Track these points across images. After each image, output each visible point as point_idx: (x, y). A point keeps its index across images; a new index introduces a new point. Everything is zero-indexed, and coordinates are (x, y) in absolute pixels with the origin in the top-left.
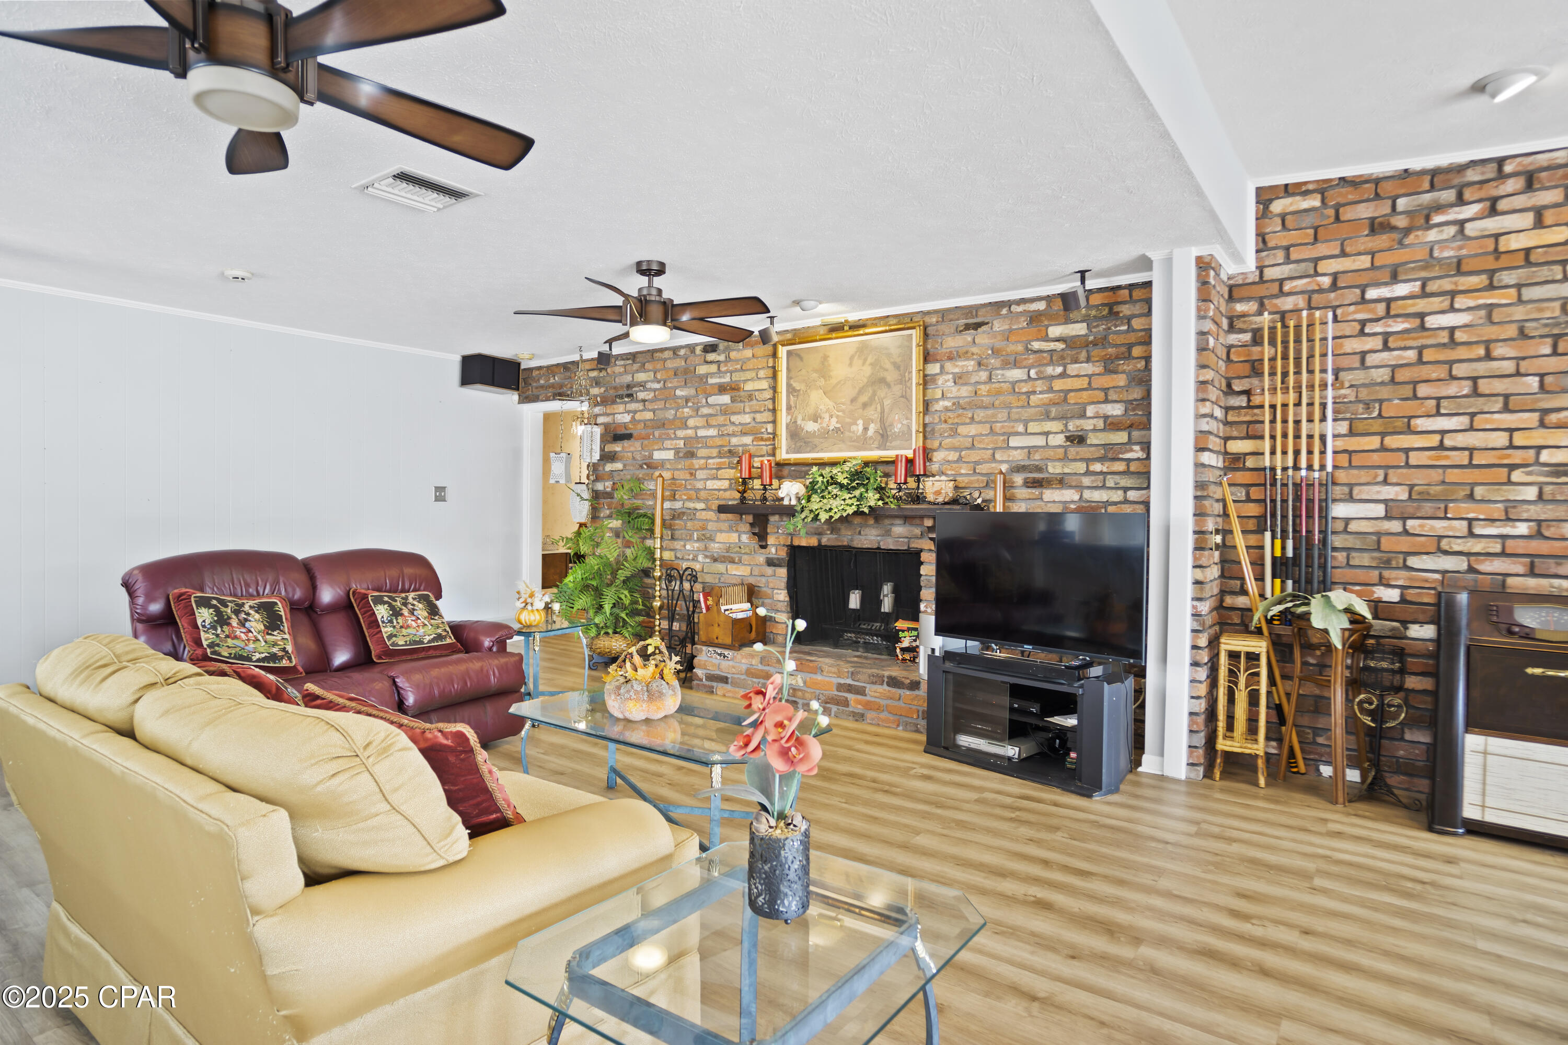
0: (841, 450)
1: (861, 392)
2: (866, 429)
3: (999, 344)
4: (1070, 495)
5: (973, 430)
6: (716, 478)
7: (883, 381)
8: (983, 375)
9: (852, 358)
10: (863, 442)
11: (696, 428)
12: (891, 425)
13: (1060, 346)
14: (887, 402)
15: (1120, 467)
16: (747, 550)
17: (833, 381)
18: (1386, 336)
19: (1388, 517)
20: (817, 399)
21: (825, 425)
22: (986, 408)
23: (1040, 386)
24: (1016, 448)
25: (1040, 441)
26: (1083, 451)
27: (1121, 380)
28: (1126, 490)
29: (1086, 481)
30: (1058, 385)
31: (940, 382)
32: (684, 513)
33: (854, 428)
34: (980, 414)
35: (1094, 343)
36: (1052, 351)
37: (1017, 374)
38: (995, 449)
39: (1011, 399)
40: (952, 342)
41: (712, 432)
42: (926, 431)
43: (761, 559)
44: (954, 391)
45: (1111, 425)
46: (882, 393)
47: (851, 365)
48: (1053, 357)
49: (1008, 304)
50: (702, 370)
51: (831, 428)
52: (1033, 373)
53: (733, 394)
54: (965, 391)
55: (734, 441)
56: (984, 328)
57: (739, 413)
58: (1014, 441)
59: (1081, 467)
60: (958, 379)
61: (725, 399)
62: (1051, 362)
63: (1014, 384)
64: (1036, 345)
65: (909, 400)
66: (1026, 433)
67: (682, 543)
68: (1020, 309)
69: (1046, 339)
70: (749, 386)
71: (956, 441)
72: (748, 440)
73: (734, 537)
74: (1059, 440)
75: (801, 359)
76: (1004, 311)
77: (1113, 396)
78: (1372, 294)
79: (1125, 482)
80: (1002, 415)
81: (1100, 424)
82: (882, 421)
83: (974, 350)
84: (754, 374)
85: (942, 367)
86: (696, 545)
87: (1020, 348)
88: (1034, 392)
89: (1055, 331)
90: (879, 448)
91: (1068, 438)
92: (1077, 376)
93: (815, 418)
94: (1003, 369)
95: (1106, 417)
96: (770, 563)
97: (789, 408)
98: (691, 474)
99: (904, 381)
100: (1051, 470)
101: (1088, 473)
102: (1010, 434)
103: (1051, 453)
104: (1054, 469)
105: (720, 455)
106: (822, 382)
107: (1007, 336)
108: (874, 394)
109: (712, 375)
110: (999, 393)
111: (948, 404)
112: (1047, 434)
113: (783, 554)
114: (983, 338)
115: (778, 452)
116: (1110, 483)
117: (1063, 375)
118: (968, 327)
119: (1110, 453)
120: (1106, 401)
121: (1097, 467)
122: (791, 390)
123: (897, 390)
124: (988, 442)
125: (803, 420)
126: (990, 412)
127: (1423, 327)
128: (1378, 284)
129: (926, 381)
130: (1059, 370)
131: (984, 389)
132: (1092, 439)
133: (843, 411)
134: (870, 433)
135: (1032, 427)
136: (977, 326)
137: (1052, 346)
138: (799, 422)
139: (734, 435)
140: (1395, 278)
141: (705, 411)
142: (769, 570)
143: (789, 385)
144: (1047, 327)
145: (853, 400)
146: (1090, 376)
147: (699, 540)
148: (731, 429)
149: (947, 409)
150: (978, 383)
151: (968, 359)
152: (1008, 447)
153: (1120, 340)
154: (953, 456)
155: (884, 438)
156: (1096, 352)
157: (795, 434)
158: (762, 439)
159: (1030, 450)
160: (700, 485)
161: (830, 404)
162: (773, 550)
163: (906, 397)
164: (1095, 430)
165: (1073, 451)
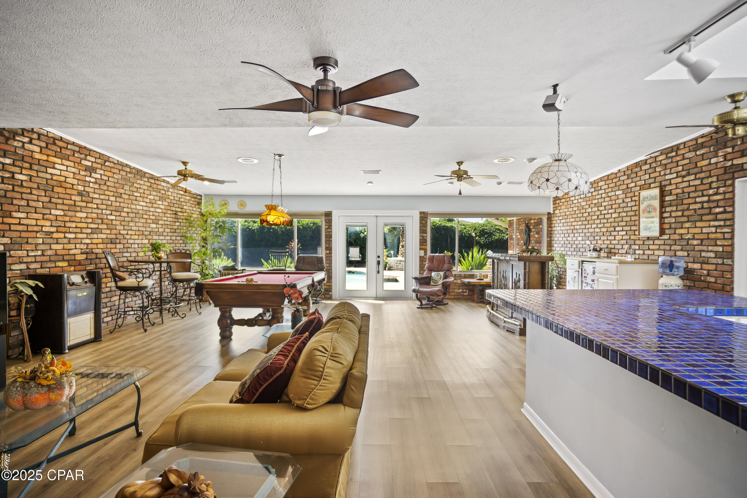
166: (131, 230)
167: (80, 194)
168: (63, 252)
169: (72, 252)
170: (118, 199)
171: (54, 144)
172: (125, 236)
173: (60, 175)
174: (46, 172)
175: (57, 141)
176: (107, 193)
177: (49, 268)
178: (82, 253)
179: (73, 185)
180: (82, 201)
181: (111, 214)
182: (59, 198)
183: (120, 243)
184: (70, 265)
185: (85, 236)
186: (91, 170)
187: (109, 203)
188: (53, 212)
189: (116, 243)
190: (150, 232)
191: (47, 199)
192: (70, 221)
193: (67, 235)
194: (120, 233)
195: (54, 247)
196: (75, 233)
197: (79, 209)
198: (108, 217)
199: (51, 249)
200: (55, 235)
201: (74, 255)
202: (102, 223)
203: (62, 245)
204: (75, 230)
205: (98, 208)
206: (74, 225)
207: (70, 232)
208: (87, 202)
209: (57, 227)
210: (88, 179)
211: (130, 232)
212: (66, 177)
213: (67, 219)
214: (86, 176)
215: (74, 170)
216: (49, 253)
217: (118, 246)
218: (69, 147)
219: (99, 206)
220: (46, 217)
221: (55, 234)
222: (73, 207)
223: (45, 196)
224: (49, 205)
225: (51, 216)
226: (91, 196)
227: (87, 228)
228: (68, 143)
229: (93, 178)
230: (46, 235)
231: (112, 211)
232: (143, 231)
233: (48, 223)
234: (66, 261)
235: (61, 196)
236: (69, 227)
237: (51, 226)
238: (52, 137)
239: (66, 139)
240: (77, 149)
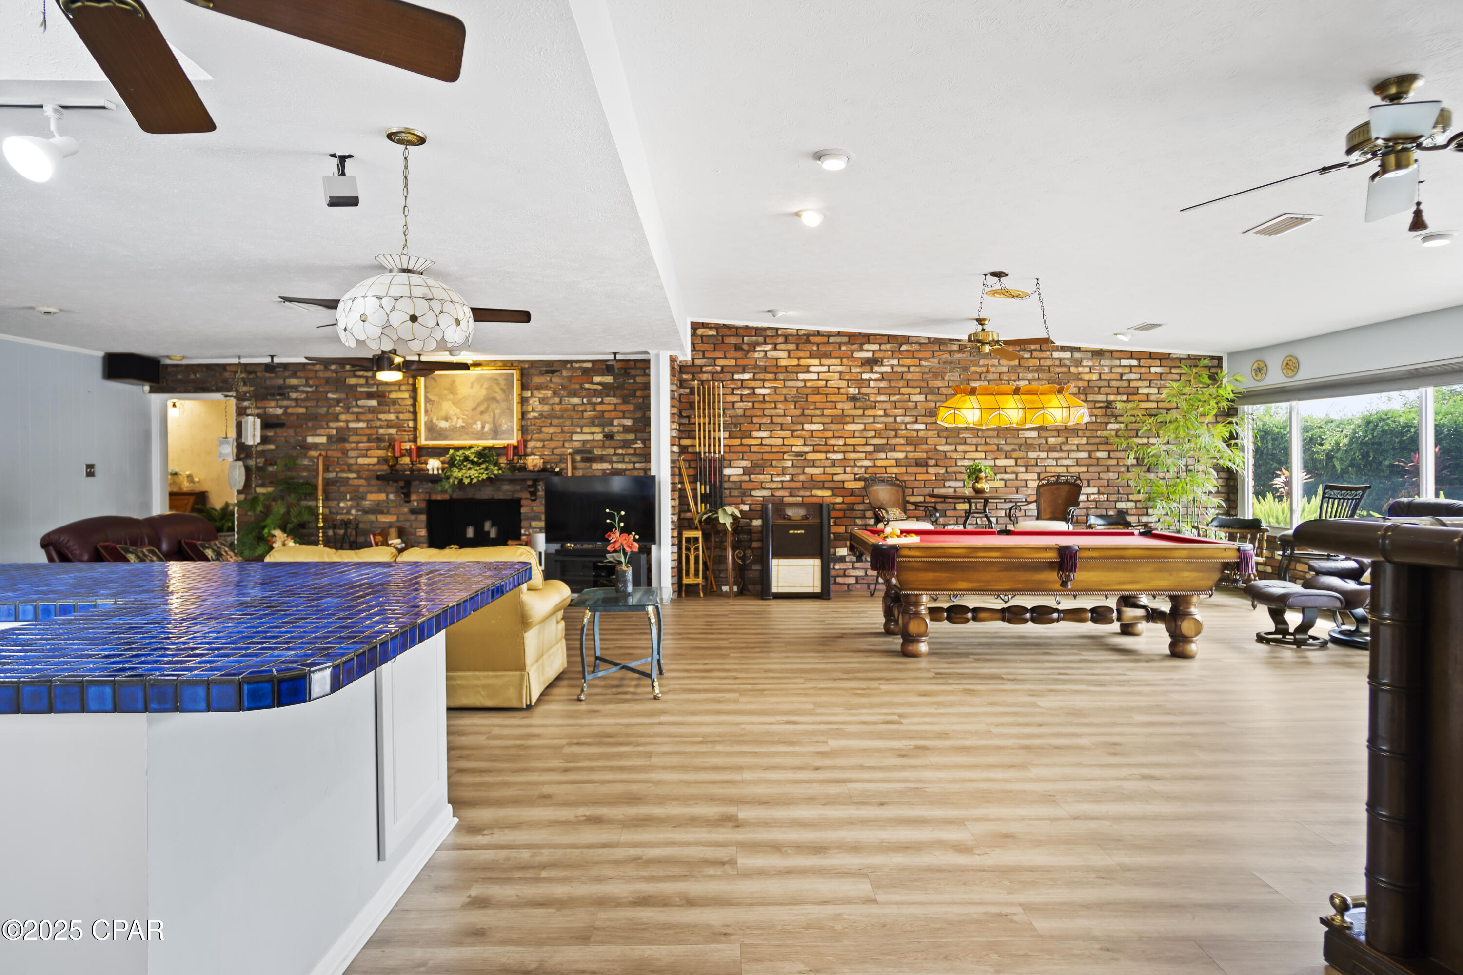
0: (465, 439)
1: (479, 405)
2: (483, 427)
3: (565, 382)
4: (606, 466)
5: (551, 430)
6: (366, 456)
7: (494, 399)
8: (557, 400)
9: (472, 384)
10: (481, 435)
11: (347, 422)
12: (500, 425)
13: (600, 387)
14: (497, 412)
15: (631, 451)
16: (394, 504)
17: (459, 397)
18: (742, 395)
19: (744, 474)
20: (447, 407)
21: (453, 423)
22: (558, 418)
23: (589, 408)
24: (576, 441)
25: (589, 437)
26: (613, 443)
27: (631, 407)
28: (634, 463)
29: (615, 459)
30: (599, 408)
31: (531, 402)
32: (337, 481)
33: (474, 426)
34: (555, 422)
35: (618, 387)
36: (595, 390)
37: (576, 400)
38: (564, 441)
39: (573, 414)
40: (537, 380)
41: (361, 425)
42: (523, 430)
43: (406, 510)
44: (540, 408)
45: (627, 430)
46: (493, 406)
47: (472, 387)
48: (596, 393)
49: (571, 362)
50: (352, 381)
51: (458, 425)
52: (585, 400)
53: (381, 399)
54: (546, 408)
55: (381, 431)
56: (557, 374)
57: (384, 413)
58: (575, 437)
59: (612, 451)
60: (542, 401)
61: (374, 403)
62: (595, 396)
63: (574, 405)
64: (587, 386)
65: (512, 411)
66: (582, 433)
67: (336, 502)
68: (577, 365)
69: (592, 383)
70: (393, 396)
71: (541, 436)
72: (393, 431)
73: (382, 497)
74: (599, 437)
75: (435, 381)
76: (569, 365)
77: (627, 415)
78: (736, 377)
79: (634, 459)
80: (568, 423)
81: (621, 429)
82: (494, 423)
83: (552, 385)
84: (397, 388)
85: (532, 394)
86: (349, 503)
87: (578, 386)
88: (586, 411)
89: (597, 379)
90: (492, 439)
91: (604, 436)
92: (609, 404)
93: (446, 419)
94: (568, 397)
95: (624, 426)
96: (413, 511)
97: (426, 412)
98: (343, 454)
99: (508, 400)
100: (596, 453)
101: (615, 454)
102: (572, 433)
103: (596, 444)
104: (598, 452)
105: (369, 441)
106: (451, 396)
107: (570, 379)
108: (488, 407)
109: (361, 385)
110: (566, 410)
111: (536, 415)
112: (593, 434)
113: (423, 505)
114: (556, 379)
115: (418, 440)
116: (627, 460)
117: (602, 403)
118: (547, 372)
119: (626, 444)
120: (624, 418)
121: (620, 451)
122: (427, 400)
123: (504, 405)
124: (560, 437)
125: (438, 419)
126: (561, 420)
127: (754, 393)
128: (738, 373)
129: (523, 401)
130: (599, 400)
131: (557, 407)
132: (618, 437)
133: (467, 416)
134: (486, 429)
135: (585, 429)
136: (553, 372)
137: (595, 387)
138: (434, 421)
139: (381, 427)
140: (744, 372)
141: (356, 410)
142: (412, 517)
143: (426, 397)
144: (592, 377)
145: (474, 409)
146: (615, 404)
147: (351, 499)
148: (378, 423)
149: (535, 418)
150: (554, 404)
151: (547, 390)
152: (572, 440)
153: (630, 387)
154: (539, 444)
155: (496, 433)
156: (618, 392)
157: (432, 429)
158: (405, 431)
159: (584, 442)
160: (352, 461)
161: (457, 411)
162: (415, 503)
163: (510, 410)
164: (618, 432)
165: (607, 443)
166: (965, 443)
167: (853, 398)
168: (823, 478)
169: (836, 478)
170: (929, 397)
171: (808, 341)
172: (948, 454)
173: (818, 379)
174: (798, 380)
175: (811, 338)
176: (903, 390)
177: (802, 497)
178: (855, 480)
179: (839, 388)
180: (855, 408)
181: (916, 422)
182: (816, 409)
183: (937, 465)
184: (834, 495)
185: (863, 455)
186: (871, 363)
187: (911, 405)
188: (807, 427)
189: (927, 465)
190: (1020, 445)
191: (799, 412)
192: (834, 437)
193: (830, 455)
194: (937, 450)
195: (808, 470)
196: (844, 452)
197: (848, 419)
198: (908, 426)
199: (804, 473)
200: (810, 457)
201: (843, 482)
202: (896, 436)
203: (822, 469)
204: (843, 449)
205: (886, 415)
206: (841, 442)
207: (834, 452)
208: (864, 409)
209: (814, 445)
210: (865, 376)
211: (960, 448)
212: (827, 381)
213: (830, 434)
214: (861, 373)
215: (839, 368)
216: (802, 478)
217: (932, 470)
218: (831, 340)
219: (888, 412)
220: (796, 434)
221: (810, 455)
222: (841, 419)
223: (795, 408)
224: (801, 419)
225: (804, 433)
226: (872, 399)
227: (866, 444)
228: (829, 335)
229: (877, 373)
230: (797, 456)
231: (916, 417)
232: (998, 445)
233: (800, 442)
234: (828, 489)
235: (818, 405)
236: (834, 445)
237: (805, 444)
238: (804, 335)
239: (826, 332)
240: (846, 339)
